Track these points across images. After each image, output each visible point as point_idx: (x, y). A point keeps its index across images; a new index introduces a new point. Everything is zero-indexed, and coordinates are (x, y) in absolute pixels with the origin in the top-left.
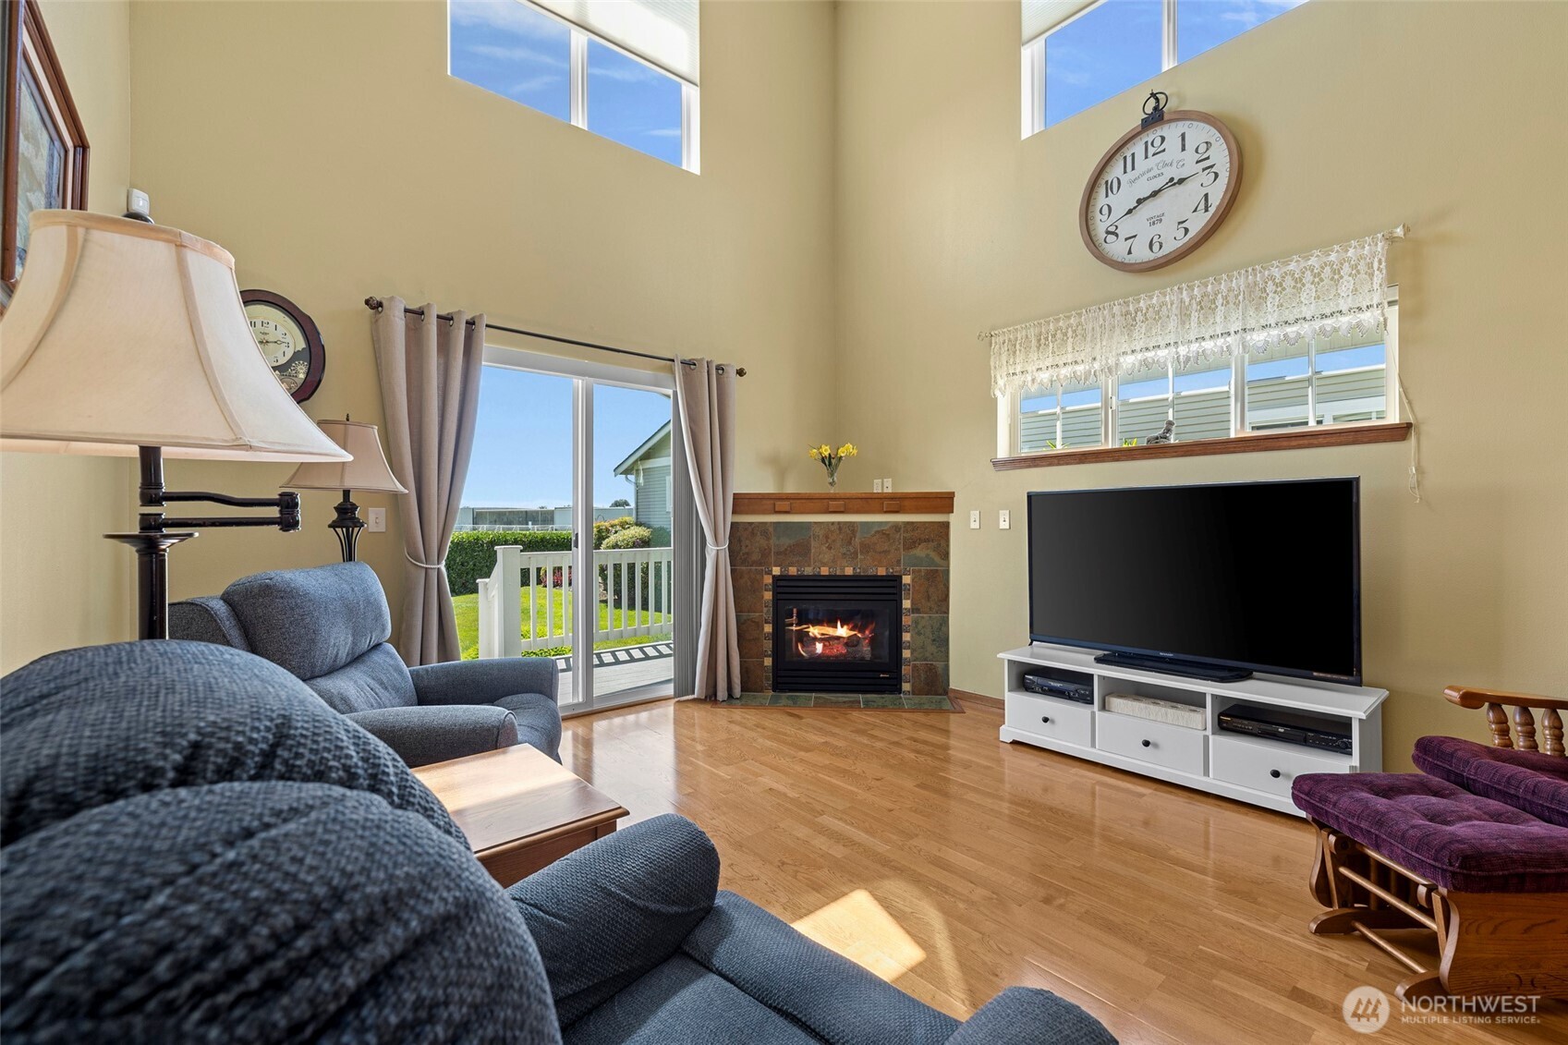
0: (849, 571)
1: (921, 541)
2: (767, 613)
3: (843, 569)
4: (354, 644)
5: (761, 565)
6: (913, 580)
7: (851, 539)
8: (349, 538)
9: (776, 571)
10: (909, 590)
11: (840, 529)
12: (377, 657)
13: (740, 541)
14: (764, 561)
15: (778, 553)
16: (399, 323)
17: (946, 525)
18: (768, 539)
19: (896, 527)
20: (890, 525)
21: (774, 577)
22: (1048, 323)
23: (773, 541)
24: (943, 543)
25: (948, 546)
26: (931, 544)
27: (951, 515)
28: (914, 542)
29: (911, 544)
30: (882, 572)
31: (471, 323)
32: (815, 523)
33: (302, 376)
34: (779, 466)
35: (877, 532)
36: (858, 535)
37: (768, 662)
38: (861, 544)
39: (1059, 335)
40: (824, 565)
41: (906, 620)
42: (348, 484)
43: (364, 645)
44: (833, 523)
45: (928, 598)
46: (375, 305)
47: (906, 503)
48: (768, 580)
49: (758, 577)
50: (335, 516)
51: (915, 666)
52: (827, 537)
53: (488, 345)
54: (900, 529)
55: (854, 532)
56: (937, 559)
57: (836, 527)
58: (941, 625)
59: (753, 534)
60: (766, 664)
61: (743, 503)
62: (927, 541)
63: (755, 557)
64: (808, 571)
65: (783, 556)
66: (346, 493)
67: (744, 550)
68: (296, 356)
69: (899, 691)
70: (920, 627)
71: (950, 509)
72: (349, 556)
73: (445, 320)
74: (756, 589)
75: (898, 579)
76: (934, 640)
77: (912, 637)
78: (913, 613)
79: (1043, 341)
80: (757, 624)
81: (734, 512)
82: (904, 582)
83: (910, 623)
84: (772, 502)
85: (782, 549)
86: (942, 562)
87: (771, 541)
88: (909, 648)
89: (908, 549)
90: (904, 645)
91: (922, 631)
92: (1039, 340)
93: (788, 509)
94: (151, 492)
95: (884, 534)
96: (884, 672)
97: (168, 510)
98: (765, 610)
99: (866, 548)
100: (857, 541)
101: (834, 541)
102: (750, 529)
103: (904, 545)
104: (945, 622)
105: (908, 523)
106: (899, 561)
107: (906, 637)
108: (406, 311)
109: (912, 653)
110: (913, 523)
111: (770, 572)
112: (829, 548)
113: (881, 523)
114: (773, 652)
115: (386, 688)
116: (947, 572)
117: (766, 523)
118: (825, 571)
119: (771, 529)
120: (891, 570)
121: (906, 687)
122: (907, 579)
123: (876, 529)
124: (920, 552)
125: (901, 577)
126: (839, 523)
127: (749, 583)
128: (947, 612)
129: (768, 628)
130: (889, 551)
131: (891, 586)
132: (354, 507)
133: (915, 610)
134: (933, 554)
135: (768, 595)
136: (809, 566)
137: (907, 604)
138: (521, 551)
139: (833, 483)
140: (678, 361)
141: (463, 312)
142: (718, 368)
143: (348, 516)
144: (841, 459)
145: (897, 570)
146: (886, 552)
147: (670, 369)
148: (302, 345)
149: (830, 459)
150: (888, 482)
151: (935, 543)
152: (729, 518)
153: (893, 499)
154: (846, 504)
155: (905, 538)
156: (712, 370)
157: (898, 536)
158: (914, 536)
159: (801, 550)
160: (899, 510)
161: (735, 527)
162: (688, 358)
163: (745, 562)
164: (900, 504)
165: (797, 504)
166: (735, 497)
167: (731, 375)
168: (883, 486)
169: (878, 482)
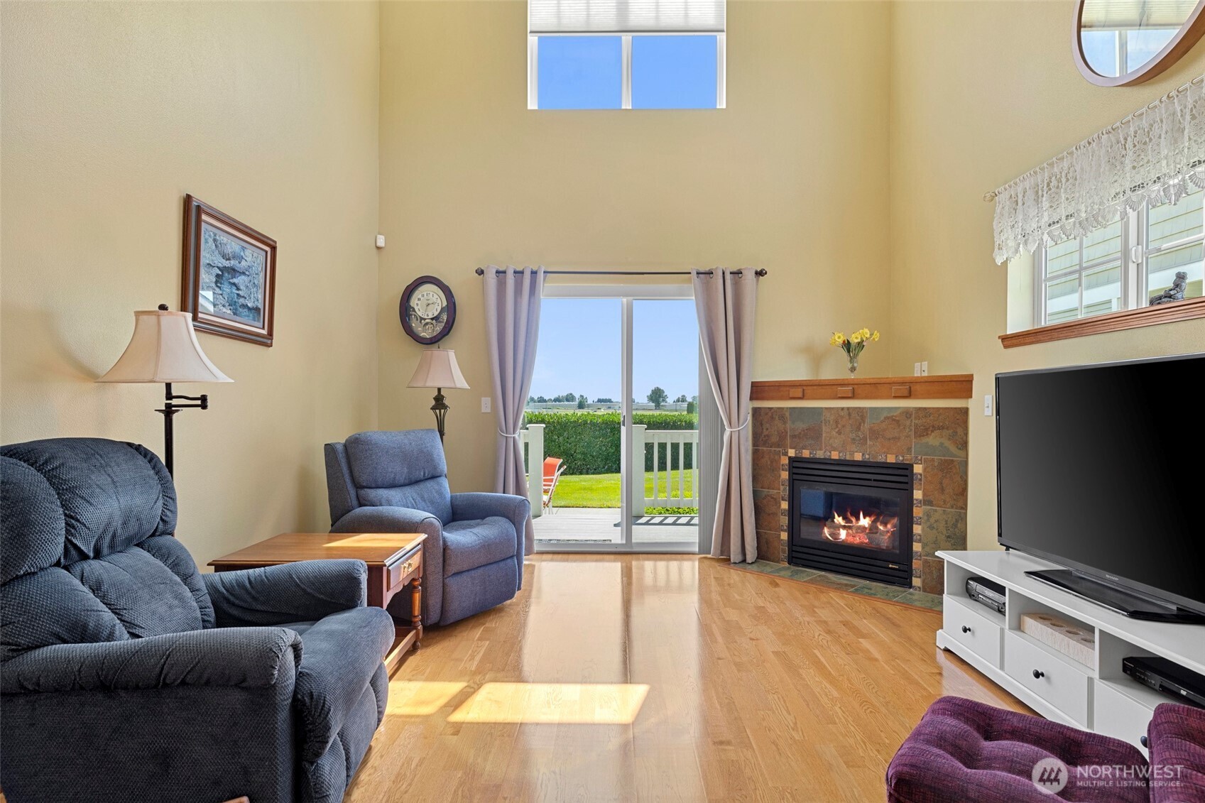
0: (858, 457)
1: (934, 428)
2: (784, 491)
3: (852, 454)
4: (411, 474)
5: (778, 446)
6: (925, 470)
7: (860, 424)
8: (441, 415)
9: (792, 453)
10: (920, 480)
11: (849, 414)
13: (762, 424)
14: (781, 443)
15: (793, 437)
16: (492, 281)
17: (965, 412)
18: (785, 423)
19: (907, 413)
20: (899, 412)
21: (790, 458)
22: (1042, 169)
23: (789, 425)
24: (960, 431)
25: (966, 434)
26: (945, 432)
27: (970, 400)
28: (927, 429)
29: (923, 432)
30: (891, 459)
31: (534, 273)
32: (826, 408)
33: (444, 321)
34: (815, 356)
35: (887, 418)
36: (868, 420)
37: (784, 536)
38: (871, 430)
39: (1054, 183)
40: (835, 450)
41: (918, 512)
42: (440, 384)
43: (419, 475)
44: (843, 409)
45: (942, 490)
46: (480, 272)
47: (917, 387)
48: (785, 461)
49: (777, 457)
50: (434, 402)
51: (926, 562)
52: (837, 422)
54: (911, 415)
55: (863, 418)
56: (953, 449)
57: (846, 412)
58: (957, 521)
59: (772, 418)
60: (782, 538)
61: (759, 390)
62: (942, 428)
63: (775, 439)
64: (820, 454)
65: (798, 439)
66: (439, 390)
67: (765, 432)
68: (443, 311)
69: (910, 586)
70: (932, 520)
71: (968, 394)
73: (519, 273)
74: (775, 469)
75: (909, 468)
76: (948, 537)
77: (923, 530)
78: (925, 505)
79: (1040, 193)
80: (775, 499)
81: (752, 399)
82: (915, 471)
83: (921, 515)
84: (788, 389)
85: (797, 433)
86: (961, 453)
87: (788, 425)
88: (919, 541)
89: (920, 436)
90: (915, 538)
91: (935, 525)
92: (1037, 192)
93: (800, 395)
94: (169, 396)
95: (894, 420)
96: (893, 563)
97: (174, 402)
98: (782, 488)
99: (875, 434)
100: (866, 427)
101: (843, 426)
102: (770, 414)
103: (915, 432)
104: (963, 518)
105: (920, 408)
106: (909, 449)
107: (917, 529)
108: (497, 272)
109: (923, 548)
110: (925, 409)
111: (786, 454)
112: (839, 433)
113: (890, 409)
114: (788, 527)
115: (425, 501)
116: (966, 463)
117: (783, 408)
118: (835, 455)
119: (787, 414)
120: (901, 458)
121: (916, 582)
122: (918, 469)
123: (885, 414)
124: (933, 440)
125: (911, 466)
126: (848, 408)
127: (769, 463)
128: (965, 507)
129: (785, 505)
130: (899, 438)
131: (901, 475)
132: (444, 398)
133: (927, 502)
134: (947, 443)
135: (785, 475)
136: (821, 449)
137: (918, 494)
138: (646, 429)
139: (853, 369)
140: (694, 273)
141: (529, 267)
142: (738, 273)
143: (439, 403)
144: (860, 345)
145: (908, 459)
146: (896, 439)
147: (689, 281)
148: (445, 303)
149: (847, 345)
150: (925, 365)
151: (951, 431)
152: (747, 405)
153: (903, 383)
154: (855, 390)
155: (916, 425)
156: (728, 277)
157: (908, 423)
158: (927, 423)
159: (813, 434)
160: (909, 395)
161: (756, 411)
162: (707, 269)
163: (765, 443)
164: (909, 388)
165: (809, 391)
166: (754, 385)
167: (749, 277)
168: (921, 370)
169: (918, 365)
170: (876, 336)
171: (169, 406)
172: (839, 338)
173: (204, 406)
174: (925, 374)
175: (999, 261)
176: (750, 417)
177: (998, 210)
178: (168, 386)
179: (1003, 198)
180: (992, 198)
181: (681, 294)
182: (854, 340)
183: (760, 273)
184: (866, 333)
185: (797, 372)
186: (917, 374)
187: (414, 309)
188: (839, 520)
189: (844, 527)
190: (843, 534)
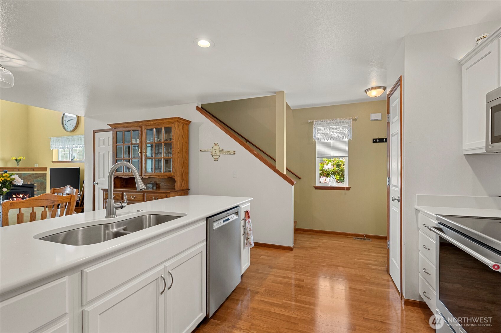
1: (39, 177)
6: (37, 185)
10: (36, 187)
17: (46, 174)
19: (33, 174)
24: (45, 177)
25: (46, 178)
26: (42, 177)
27: (46, 172)
29: (36, 178)
30: (29, 183)
34: (5, 161)
35: (28, 175)
36: (23, 176)
45: (41, 188)
47: (35, 169)
55: (21, 175)
56: (43, 180)
62: (41, 177)
75: (33, 185)
83: (36, 193)
86: (45, 181)
92: (57, 140)
95: (30, 175)
99: (24, 178)
106: (33, 181)
110: (37, 173)
113: (28, 173)
116: (46, 183)
120: (31, 183)
122: (35, 185)
124: (39, 179)
125: (34, 184)
128: (46, 190)
130: (31, 179)
131: (31, 186)
133: (37, 190)
134: (42, 179)
137: (35, 189)
139: (18, 165)
145: (33, 183)
149: (16, 160)
150: (37, 164)
151: (43, 177)
153: (32, 168)
154: (19, 169)
155: (35, 177)
157: (33, 176)
158: (37, 176)
160: (33, 171)
164: (33, 169)
168: (36, 166)
169: (35, 164)
170: (25, 158)
172: (14, 158)
174: (37, 167)
175: (52, 149)
177: (51, 141)
179: (52, 139)
180: (50, 138)
182: (19, 159)
184: (22, 157)
186: (35, 167)
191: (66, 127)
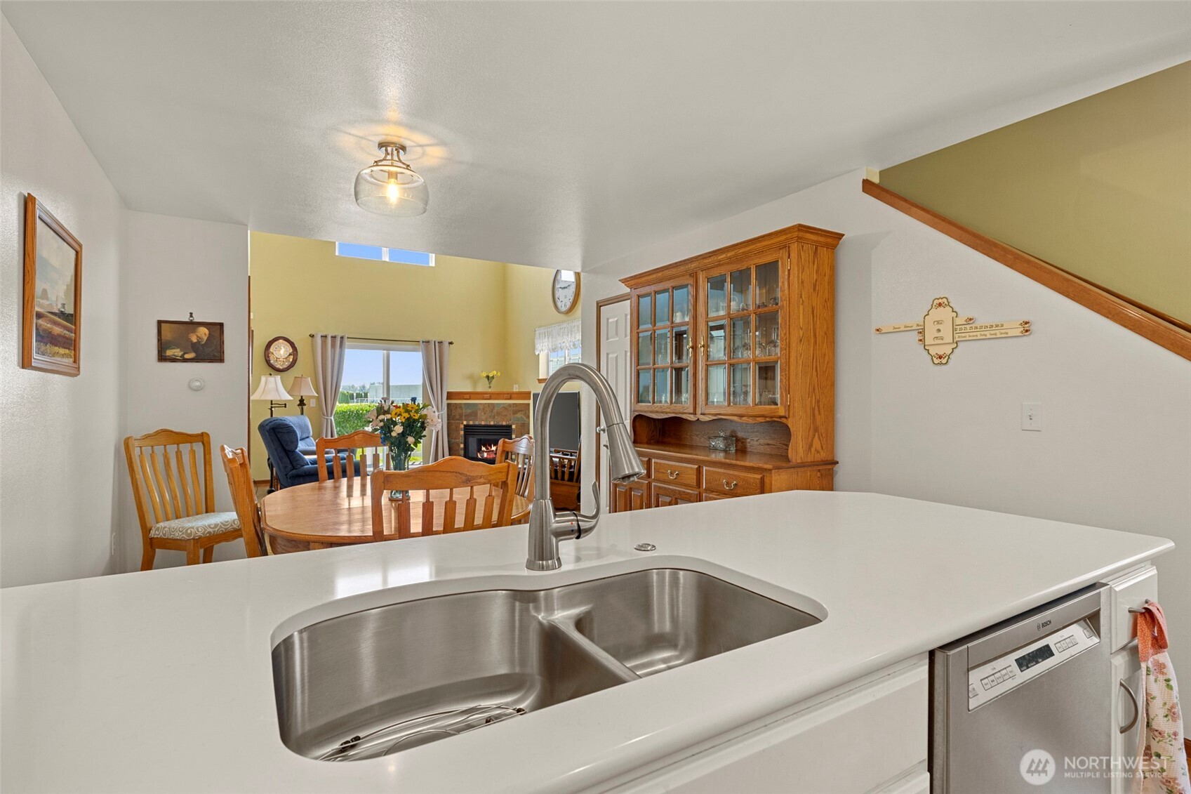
0: (492, 423)
1: (519, 411)
2: (462, 439)
3: (490, 422)
4: (302, 435)
5: (459, 420)
6: (516, 427)
7: (493, 410)
8: (302, 409)
9: (465, 423)
10: (514, 431)
11: (489, 406)
12: (307, 439)
13: (452, 411)
14: (461, 419)
15: (465, 416)
16: (319, 340)
17: (529, 405)
18: (462, 410)
19: (510, 405)
20: (507, 405)
21: (464, 425)
23: (464, 411)
24: (526, 412)
25: (529, 413)
27: (529, 401)
28: (517, 411)
29: (515, 412)
30: (504, 423)
31: (342, 338)
32: (479, 403)
33: (291, 360)
34: (474, 379)
38: (497, 412)
40: (483, 421)
42: (302, 395)
43: (304, 436)
44: (486, 403)
45: (522, 434)
46: (312, 336)
47: (514, 395)
48: (462, 426)
49: (458, 425)
50: (299, 402)
52: (484, 409)
53: (347, 343)
55: (494, 407)
56: (525, 418)
57: (487, 405)
59: (456, 408)
61: (451, 395)
62: (522, 411)
63: (458, 417)
64: (477, 423)
65: (468, 417)
66: (302, 397)
67: (453, 414)
68: (290, 355)
71: (530, 398)
72: (302, 414)
73: (334, 337)
74: (458, 430)
80: (458, 444)
81: (447, 399)
84: (463, 395)
85: (467, 414)
86: (528, 420)
89: (514, 414)
93: (468, 398)
94: (272, 404)
95: (505, 408)
99: (498, 414)
100: (495, 411)
101: (486, 411)
102: (455, 406)
103: (512, 413)
105: (514, 403)
106: (511, 420)
108: (322, 336)
110: (516, 403)
111: (462, 423)
112: (485, 414)
113: (504, 404)
116: (529, 424)
117: (461, 403)
118: (483, 423)
119: (463, 406)
120: (508, 423)
122: (514, 427)
123: (502, 406)
124: (519, 415)
125: (511, 425)
126: (488, 403)
127: (455, 427)
129: (462, 446)
131: (508, 428)
132: (304, 400)
134: (523, 417)
135: (462, 433)
136: (477, 421)
137: (514, 437)
139: (490, 387)
140: (421, 342)
141: (339, 334)
142: (440, 343)
143: (302, 403)
144: (493, 377)
145: (510, 423)
146: (506, 415)
147: (419, 345)
148: (291, 351)
149: (488, 377)
150: (518, 385)
151: (524, 412)
152: (445, 402)
153: (508, 394)
154: (491, 396)
155: (513, 410)
156: (437, 344)
157: (510, 409)
158: (516, 409)
159: (474, 414)
160: (510, 399)
161: (449, 405)
162: (427, 340)
163: (453, 419)
164: (510, 396)
165: (472, 396)
166: (448, 393)
167: (446, 344)
168: (516, 389)
169: (515, 386)
170: (499, 374)
171: (272, 407)
172: (484, 374)
173: (285, 407)
174: (518, 390)
175: (537, 354)
176: (446, 408)
177: (537, 335)
178: (272, 401)
179: (537, 332)
181: (414, 350)
182: (491, 375)
183: (451, 343)
184: (495, 372)
185: (467, 388)
186: (514, 390)
187: (273, 353)
188: (484, 449)
189: (486, 452)
190: (485, 455)
191: (559, 304)
